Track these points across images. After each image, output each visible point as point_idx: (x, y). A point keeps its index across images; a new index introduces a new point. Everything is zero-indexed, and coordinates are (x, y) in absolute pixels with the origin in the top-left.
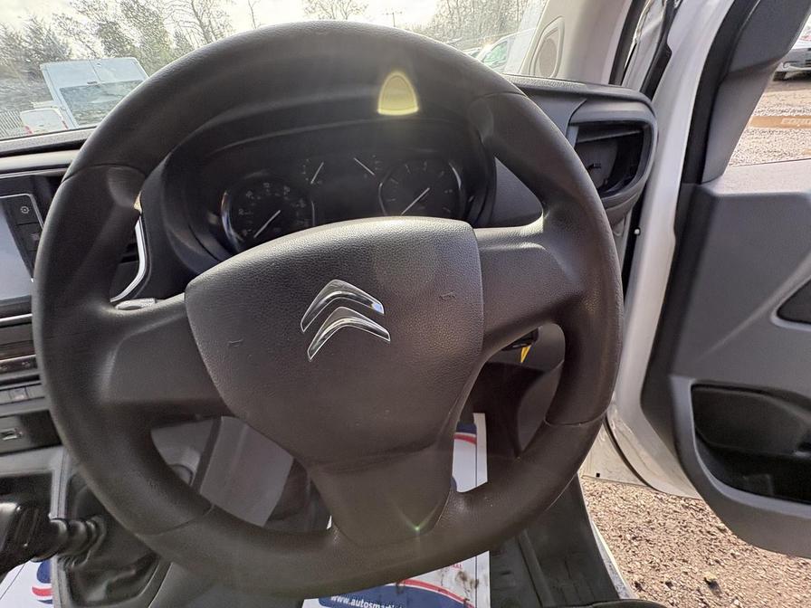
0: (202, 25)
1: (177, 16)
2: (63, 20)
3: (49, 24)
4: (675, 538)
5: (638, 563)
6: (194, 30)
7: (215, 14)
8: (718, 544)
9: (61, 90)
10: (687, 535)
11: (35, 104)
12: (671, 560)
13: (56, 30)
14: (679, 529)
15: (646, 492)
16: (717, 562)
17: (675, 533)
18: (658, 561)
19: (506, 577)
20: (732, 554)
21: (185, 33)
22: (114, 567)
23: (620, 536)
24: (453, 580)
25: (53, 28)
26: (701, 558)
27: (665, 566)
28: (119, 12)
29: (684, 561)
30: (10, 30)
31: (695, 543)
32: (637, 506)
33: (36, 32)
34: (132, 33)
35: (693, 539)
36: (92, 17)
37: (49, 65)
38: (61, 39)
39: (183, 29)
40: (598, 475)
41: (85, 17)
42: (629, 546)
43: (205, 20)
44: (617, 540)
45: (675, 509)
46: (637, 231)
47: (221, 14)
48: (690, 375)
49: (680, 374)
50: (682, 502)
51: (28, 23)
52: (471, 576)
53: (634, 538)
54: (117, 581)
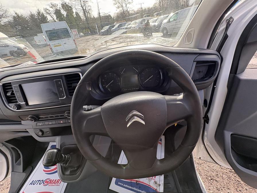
0: (83, 10)
1: (76, 7)
2: (46, 10)
3: (42, 11)
4: (226, 181)
5: (212, 187)
6: (81, 11)
7: (87, 6)
8: (241, 185)
9: (46, 31)
10: (230, 181)
11: (38, 34)
12: (224, 188)
13: (44, 12)
14: (227, 178)
15: (217, 165)
16: (240, 190)
17: (226, 179)
18: (219, 187)
19: (169, 184)
20: (246, 189)
21: (78, 12)
22: (71, 167)
23: (207, 178)
24: (153, 183)
25: (43, 12)
26: (234, 189)
27: (222, 189)
28: (61, 7)
29: (228, 189)
30: (32, 13)
31: (233, 184)
32: (213, 169)
33: (39, 13)
34: (64, 13)
35: (232, 182)
36: (54, 8)
37: (43, 24)
38: (45, 15)
39: (78, 11)
40: (200, 158)
41: (52, 9)
42: (210, 181)
43: (84, 8)
44: (205, 179)
45: (226, 172)
46: (215, 86)
47: (89, 6)
48: (231, 131)
49: (227, 130)
50: (229, 170)
51: (37, 11)
52: (158, 183)
53: (211, 179)
54: (72, 170)
